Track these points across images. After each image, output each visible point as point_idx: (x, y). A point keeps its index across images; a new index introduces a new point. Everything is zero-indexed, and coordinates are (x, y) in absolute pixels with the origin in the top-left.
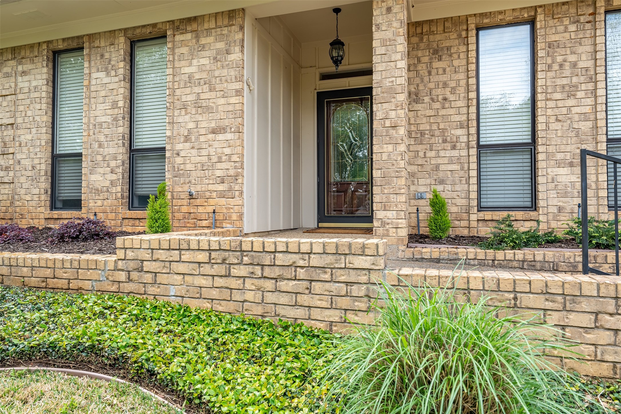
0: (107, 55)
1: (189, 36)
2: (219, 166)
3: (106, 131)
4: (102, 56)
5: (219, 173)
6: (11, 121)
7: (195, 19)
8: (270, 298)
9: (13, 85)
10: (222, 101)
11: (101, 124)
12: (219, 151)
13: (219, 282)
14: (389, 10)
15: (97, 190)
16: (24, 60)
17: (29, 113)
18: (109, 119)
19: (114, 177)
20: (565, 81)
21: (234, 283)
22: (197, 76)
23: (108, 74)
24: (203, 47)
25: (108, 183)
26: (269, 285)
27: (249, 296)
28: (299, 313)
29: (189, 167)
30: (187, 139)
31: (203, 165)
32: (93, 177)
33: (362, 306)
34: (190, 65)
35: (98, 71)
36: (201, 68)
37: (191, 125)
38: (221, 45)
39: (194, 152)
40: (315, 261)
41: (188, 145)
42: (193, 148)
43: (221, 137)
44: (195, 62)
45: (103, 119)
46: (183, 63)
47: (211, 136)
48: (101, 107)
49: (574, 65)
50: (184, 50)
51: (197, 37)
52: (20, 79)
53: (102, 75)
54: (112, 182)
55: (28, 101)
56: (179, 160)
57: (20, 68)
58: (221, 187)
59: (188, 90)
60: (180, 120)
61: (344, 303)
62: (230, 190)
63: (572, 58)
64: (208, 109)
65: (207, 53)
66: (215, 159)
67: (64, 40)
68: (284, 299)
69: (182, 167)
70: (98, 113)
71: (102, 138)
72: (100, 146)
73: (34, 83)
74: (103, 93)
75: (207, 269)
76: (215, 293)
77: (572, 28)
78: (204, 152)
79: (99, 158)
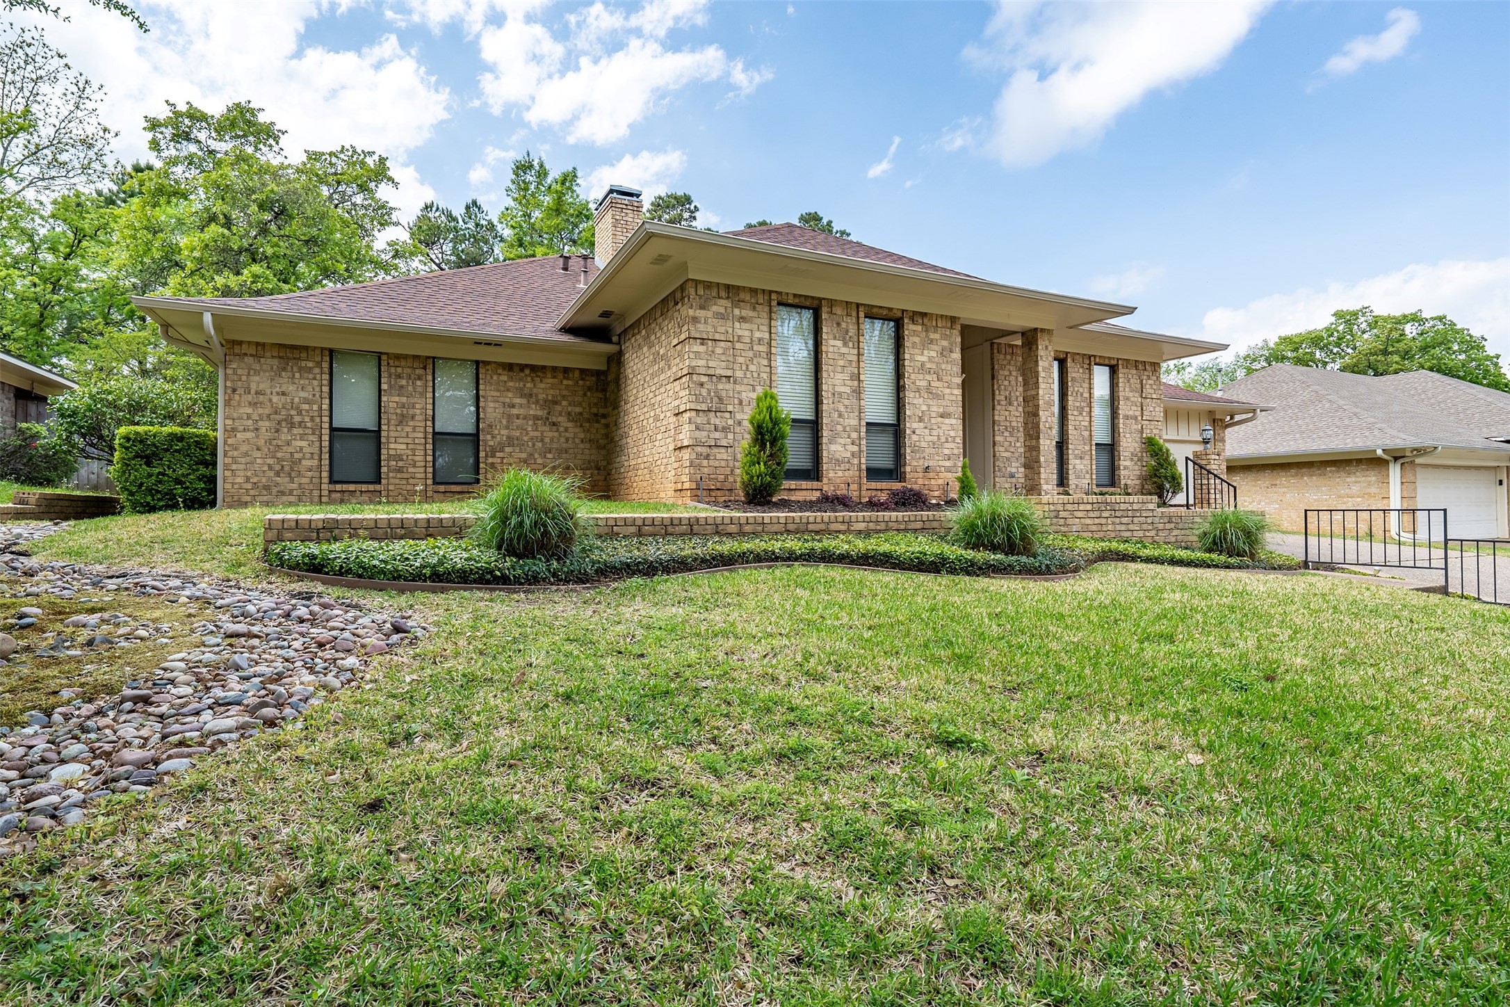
0: (844, 325)
1: (919, 328)
2: (946, 445)
3: (847, 402)
4: (838, 324)
5: (946, 451)
6: (729, 373)
7: (926, 314)
8: (1118, 527)
9: (730, 330)
10: (947, 391)
11: (840, 394)
12: (947, 432)
13: (1097, 521)
14: (1046, 347)
15: (838, 460)
16: (742, 304)
17: (752, 368)
18: (848, 390)
19: (856, 448)
20: (1078, 404)
21: (1103, 521)
22: (928, 365)
23: (845, 344)
24: (931, 341)
25: (848, 455)
26: (1117, 520)
27: (1110, 527)
28: (1128, 534)
29: (923, 444)
30: (921, 420)
31: (934, 444)
32: (833, 447)
33: (1150, 527)
34: (922, 354)
35: (835, 338)
36: (930, 359)
37: (924, 408)
38: (945, 343)
39: (927, 431)
40: (1135, 507)
41: (922, 425)
42: (926, 428)
43: (947, 421)
44: (926, 352)
45: (843, 389)
46: (916, 351)
47: (940, 419)
48: (840, 376)
49: (1082, 395)
50: (917, 340)
51: (927, 331)
52: (737, 325)
53: (839, 343)
54: (853, 454)
55: (751, 354)
56: (915, 437)
57: (737, 312)
58: (948, 464)
59: (921, 377)
60: (915, 402)
61: (1145, 526)
62: (955, 466)
63: (1081, 390)
64: (938, 397)
65: (935, 347)
66: (943, 440)
67: (795, 295)
68: (1123, 527)
69: (917, 444)
70: (837, 382)
71: (842, 409)
72: (840, 416)
73: (757, 335)
74: (841, 363)
75: (1091, 514)
76: (1094, 528)
77: (1081, 371)
78: (935, 433)
79: (839, 428)
